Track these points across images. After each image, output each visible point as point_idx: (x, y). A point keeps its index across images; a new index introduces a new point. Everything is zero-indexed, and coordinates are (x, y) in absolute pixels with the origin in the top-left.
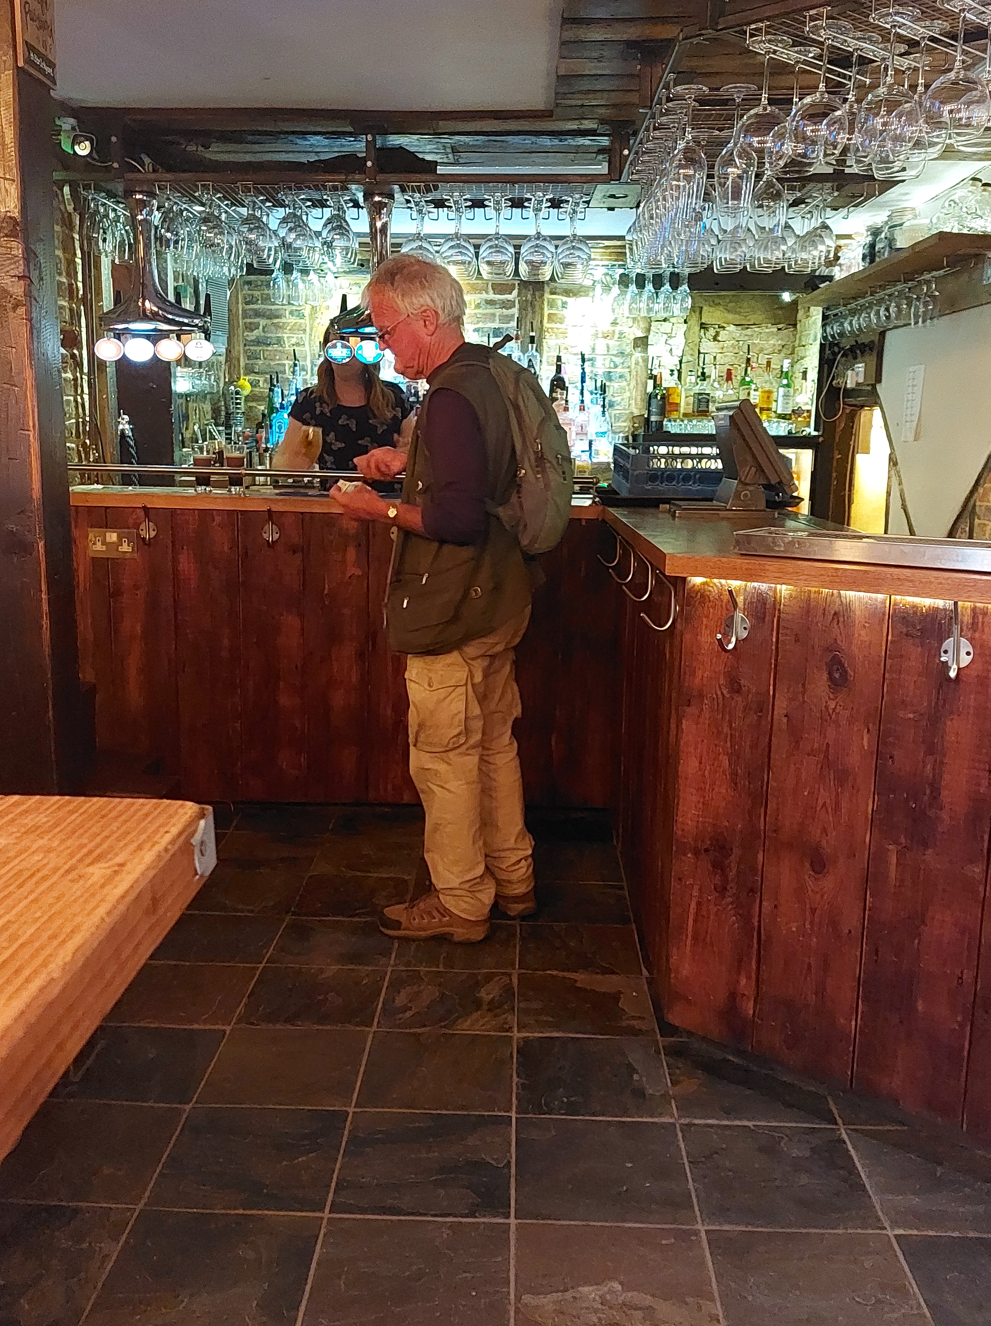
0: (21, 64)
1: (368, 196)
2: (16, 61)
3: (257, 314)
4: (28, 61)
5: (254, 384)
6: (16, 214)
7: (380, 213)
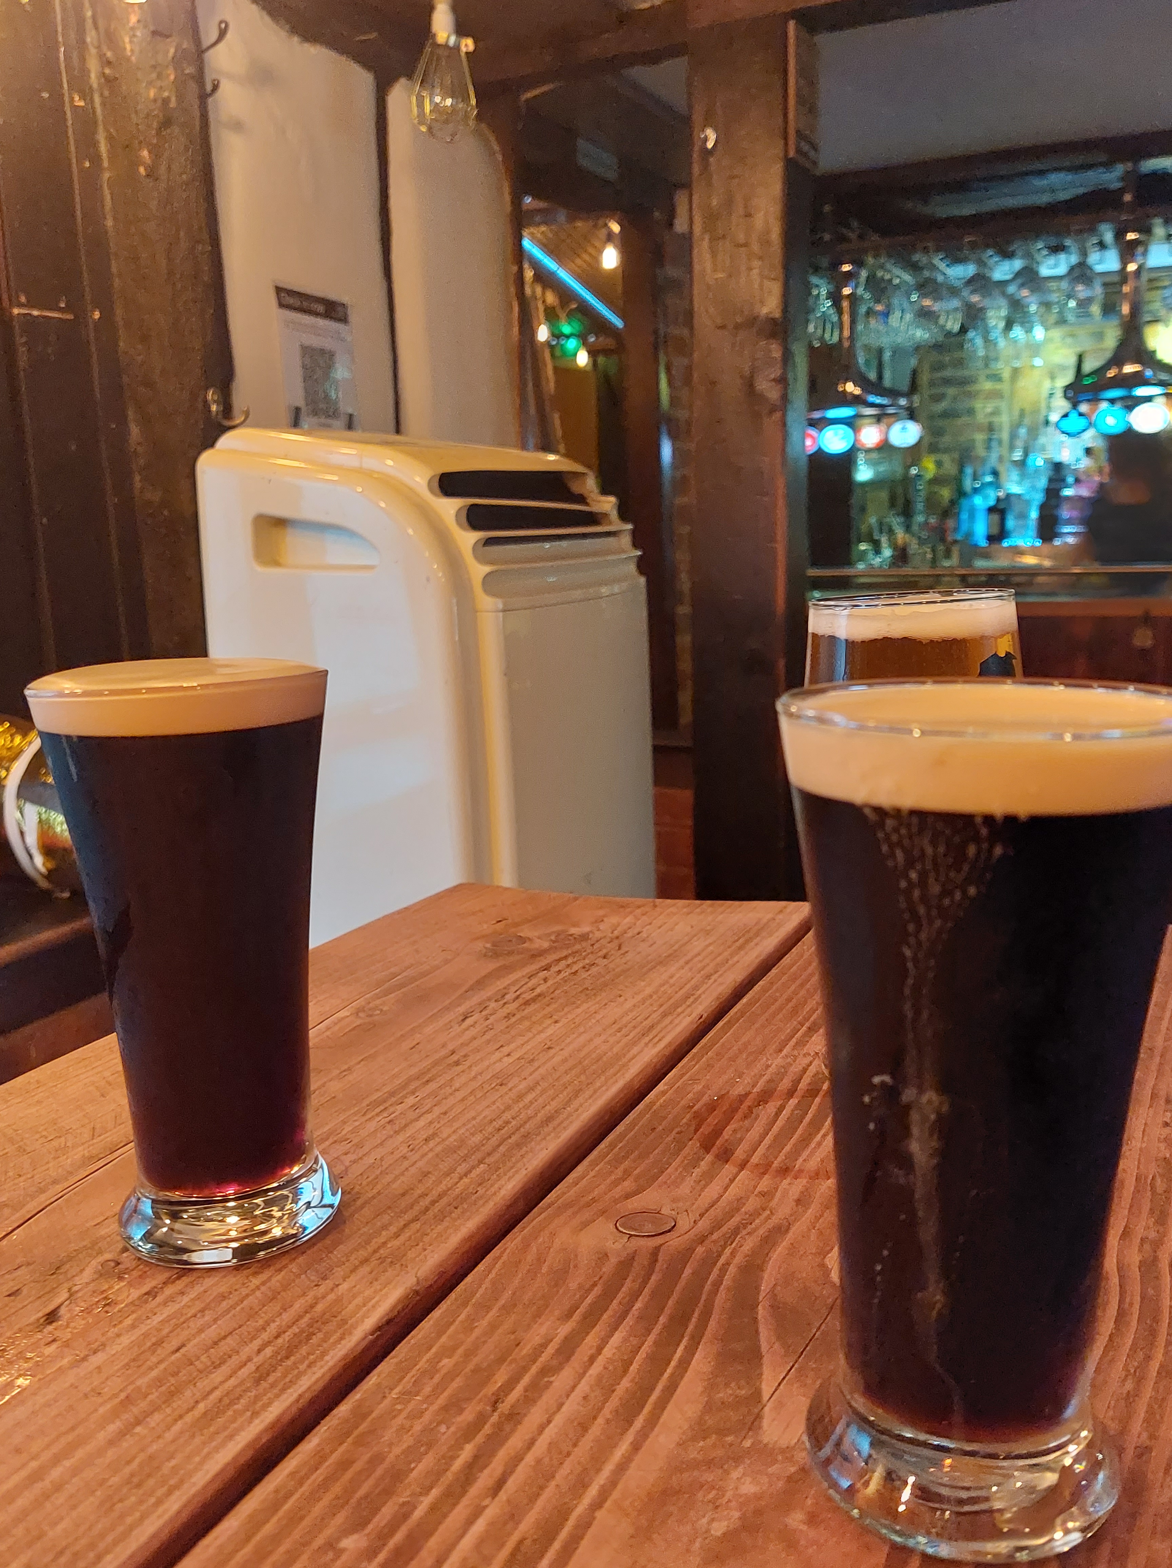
0: (792, 154)
1: (1119, 235)
2: (786, 152)
3: (947, 382)
4: (798, 151)
5: (939, 464)
6: (777, 314)
7: (1133, 255)
